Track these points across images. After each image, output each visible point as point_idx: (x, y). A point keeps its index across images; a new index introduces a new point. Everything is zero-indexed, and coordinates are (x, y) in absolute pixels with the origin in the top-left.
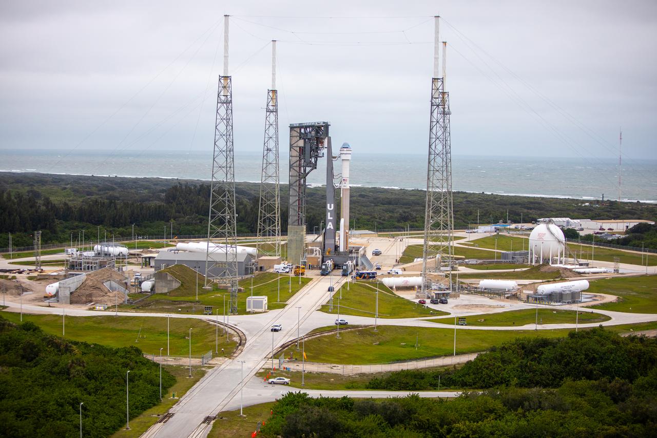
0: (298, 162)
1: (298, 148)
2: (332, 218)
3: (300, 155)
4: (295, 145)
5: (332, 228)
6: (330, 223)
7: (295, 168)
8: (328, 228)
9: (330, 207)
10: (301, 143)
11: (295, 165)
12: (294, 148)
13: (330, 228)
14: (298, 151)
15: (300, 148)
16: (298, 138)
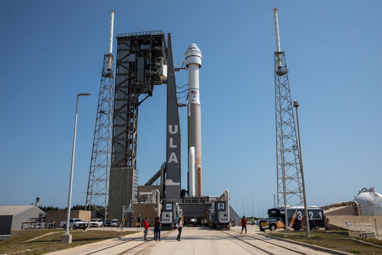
0: (128, 82)
1: (128, 65)
2: (175, 146)
3: (130, 72)
4: (124, 60)
5: (177, 161)
6: (173, 154)
7: (123, 89)
8: (170, 161)
9: (173, 130)
10: (132, 58)
11: (123, 85)
12: (122, 64)
13: (173, 162)
14: (128, 67)
15: (130, 63)
16: (128, 52)
